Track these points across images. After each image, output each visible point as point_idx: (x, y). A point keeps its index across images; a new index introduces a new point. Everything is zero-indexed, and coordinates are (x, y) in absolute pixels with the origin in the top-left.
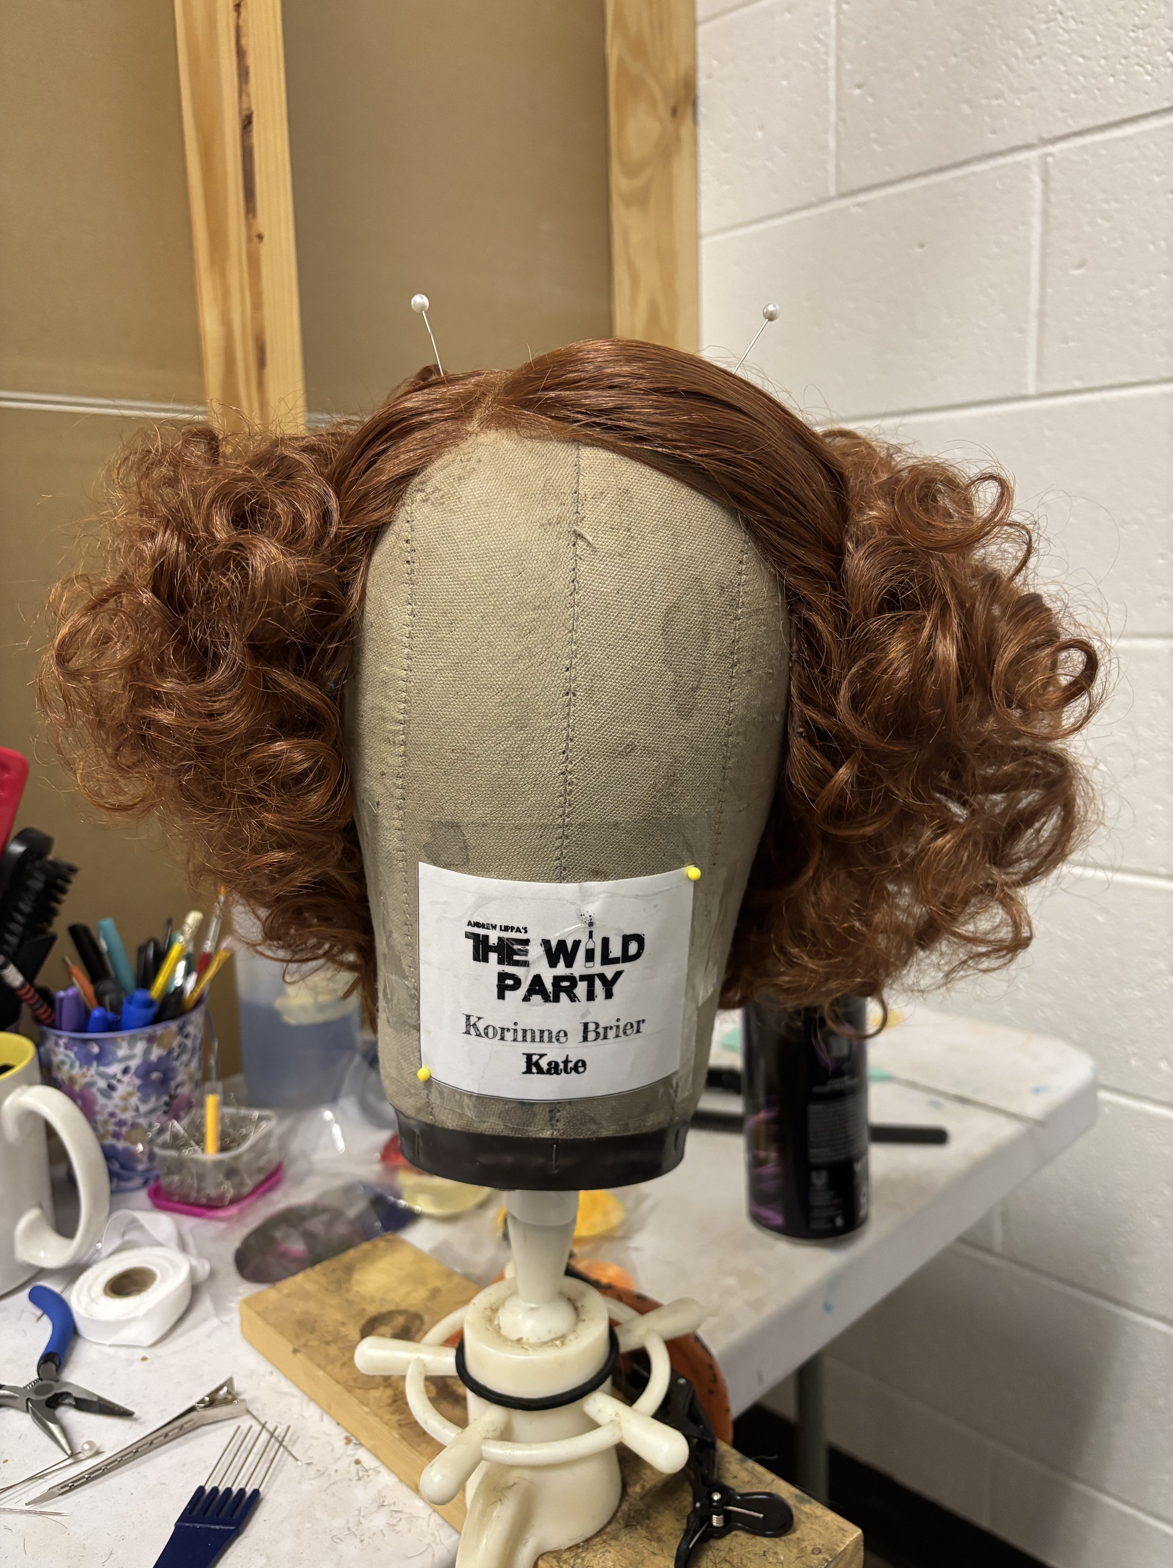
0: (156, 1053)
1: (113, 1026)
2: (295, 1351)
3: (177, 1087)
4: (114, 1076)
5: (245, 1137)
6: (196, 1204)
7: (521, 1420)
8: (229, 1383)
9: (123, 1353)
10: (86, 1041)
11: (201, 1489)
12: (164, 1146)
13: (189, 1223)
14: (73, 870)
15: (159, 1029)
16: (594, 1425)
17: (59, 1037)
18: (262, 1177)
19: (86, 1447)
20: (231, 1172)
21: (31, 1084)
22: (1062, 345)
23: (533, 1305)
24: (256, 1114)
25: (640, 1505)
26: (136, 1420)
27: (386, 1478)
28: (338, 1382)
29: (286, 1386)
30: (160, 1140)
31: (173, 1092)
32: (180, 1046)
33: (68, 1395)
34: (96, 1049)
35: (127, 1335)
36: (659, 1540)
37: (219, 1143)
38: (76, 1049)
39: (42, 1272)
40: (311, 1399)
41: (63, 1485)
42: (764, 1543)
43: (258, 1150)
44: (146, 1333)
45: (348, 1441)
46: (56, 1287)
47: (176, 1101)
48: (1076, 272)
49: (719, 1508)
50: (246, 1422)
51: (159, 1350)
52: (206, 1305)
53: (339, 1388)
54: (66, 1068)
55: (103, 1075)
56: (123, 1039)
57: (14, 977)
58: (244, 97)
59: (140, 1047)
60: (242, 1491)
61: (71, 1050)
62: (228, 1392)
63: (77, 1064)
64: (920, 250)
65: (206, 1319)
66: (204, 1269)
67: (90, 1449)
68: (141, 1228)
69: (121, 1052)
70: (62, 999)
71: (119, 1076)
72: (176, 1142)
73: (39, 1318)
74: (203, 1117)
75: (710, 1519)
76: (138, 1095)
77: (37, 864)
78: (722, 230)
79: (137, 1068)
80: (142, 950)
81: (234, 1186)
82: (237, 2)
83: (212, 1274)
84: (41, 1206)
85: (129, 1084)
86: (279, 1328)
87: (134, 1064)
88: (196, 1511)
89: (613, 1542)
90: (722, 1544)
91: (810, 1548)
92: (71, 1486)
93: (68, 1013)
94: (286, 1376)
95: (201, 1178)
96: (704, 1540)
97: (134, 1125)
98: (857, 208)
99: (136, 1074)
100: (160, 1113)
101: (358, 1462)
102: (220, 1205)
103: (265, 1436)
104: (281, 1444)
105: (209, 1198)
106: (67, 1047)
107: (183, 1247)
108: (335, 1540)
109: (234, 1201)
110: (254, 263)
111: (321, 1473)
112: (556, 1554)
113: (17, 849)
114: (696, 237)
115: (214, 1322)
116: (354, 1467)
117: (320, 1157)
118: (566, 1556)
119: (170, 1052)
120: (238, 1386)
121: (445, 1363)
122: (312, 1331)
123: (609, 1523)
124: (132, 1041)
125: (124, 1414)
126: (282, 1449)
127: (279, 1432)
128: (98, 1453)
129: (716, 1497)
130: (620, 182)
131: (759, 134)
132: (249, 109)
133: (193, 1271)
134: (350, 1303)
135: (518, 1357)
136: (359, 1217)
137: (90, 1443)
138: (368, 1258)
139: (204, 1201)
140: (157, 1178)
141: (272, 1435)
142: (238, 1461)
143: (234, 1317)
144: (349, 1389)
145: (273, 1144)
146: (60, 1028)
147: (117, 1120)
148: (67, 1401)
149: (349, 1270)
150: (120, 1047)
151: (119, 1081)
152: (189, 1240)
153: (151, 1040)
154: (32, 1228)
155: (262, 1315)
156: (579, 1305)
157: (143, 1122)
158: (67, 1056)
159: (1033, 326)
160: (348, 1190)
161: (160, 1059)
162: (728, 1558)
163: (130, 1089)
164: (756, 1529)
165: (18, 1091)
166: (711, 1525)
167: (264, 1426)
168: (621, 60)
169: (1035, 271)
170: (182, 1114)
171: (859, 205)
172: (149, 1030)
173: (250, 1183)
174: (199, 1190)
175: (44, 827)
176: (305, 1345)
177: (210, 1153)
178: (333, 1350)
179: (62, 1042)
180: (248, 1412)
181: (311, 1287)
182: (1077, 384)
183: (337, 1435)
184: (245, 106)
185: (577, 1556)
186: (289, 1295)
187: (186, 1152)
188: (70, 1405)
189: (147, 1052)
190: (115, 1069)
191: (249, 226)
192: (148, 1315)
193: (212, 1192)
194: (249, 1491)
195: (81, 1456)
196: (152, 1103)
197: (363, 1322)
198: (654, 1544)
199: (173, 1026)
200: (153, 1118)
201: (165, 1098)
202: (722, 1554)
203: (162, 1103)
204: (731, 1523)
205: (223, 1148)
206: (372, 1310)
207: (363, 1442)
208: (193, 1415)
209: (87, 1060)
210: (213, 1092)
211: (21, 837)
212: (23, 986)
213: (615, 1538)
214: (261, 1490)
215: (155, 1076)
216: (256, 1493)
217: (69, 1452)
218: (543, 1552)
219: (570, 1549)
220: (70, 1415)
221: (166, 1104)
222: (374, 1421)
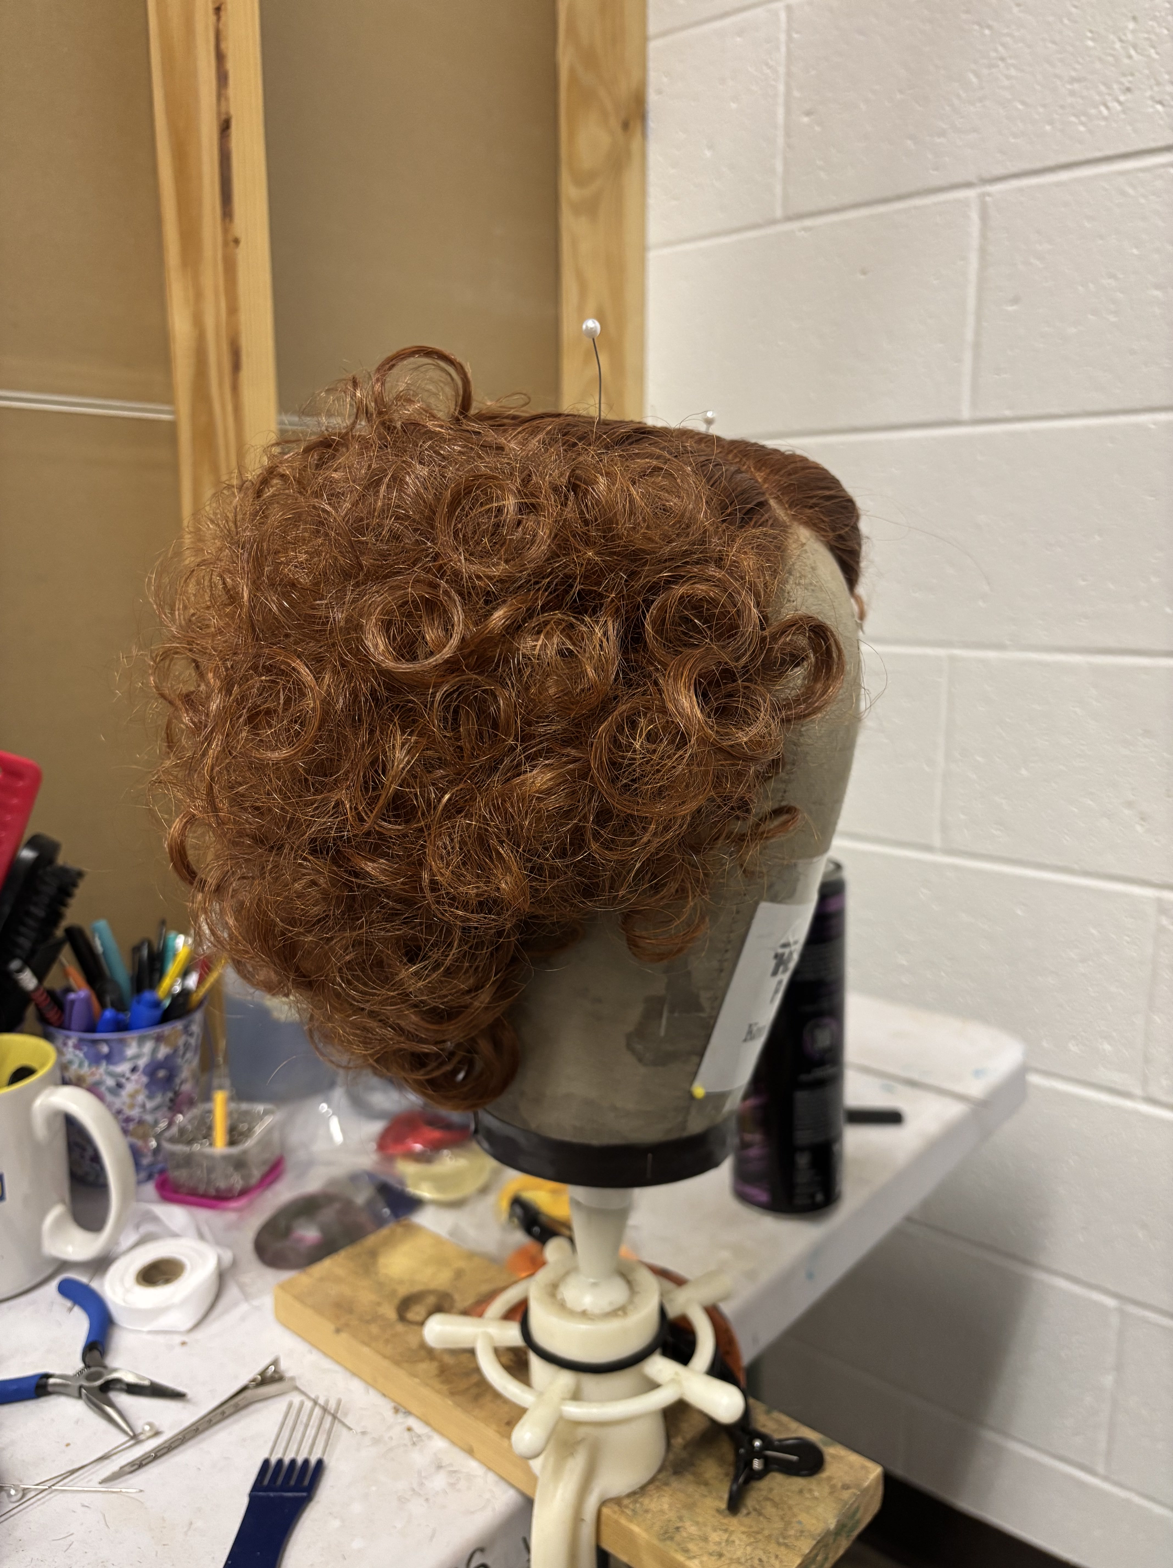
0: (163, 1051)
1: (121, 1027)
2: (338, 1331)
3: (181, 1083)
4: (123, 1076)
5: (250, 1130)
6: (205, 1196)
7: (590, 1382)
8: (275, 1363)
9: (161, 1339)
10: (95, 1042)
11: (266, 1463)
12: (172, 1140)
13: (203, 1214)
14: (80, 874)
15: (166, 1029)
16: (653, 1385)
17: (68, 1037)
18: (265, 1168)
19: (147, 1428)
20: (239, 1164)
21: (56, 1084)
22: (996, 376)
23: (592, 1280)
24: (260, 1108)
25: (684, 1455)
26: (188, 1401)
27: (438, 1443)
28: (385, 1357)
29: (326, 1364)
30: (168, 1134)
31: (177, 1088)
32: (185, 1045)
33: (118, 1381)
34: (105, 1049)
35: (164, 1322)
36: (706, 1484)
37: (228, 1137)
38: (85, 1049)
39: (64, 1265)
40: (354, 1374)
41: (132, 1464)
42: (798, 1482)
43: (265, 1142)
44: (181, 1319)
45: (396, 1410)
46: (83, 1279)
47: (180, 1097)
48: (1010, 308)
49: (759, 1454)
50: (296, 1398)
51: (199, 1335)
52: (232, 1292)
53: (386, 1363)
54: (75, 1067)
55: (111, 1074)
56: (133, 1038)
57: (28, 980)
58: (223, 103)
59: (148, 1047)
60: (306, 1462)
61: (80, 1049)
62: (275, 1371)
63: (86, 1064)
64: (862, 277)
65: (235, 1304)
66: (227, 1256)
67: (150, 1430)
68: (155, 1219)
69: (131, 1051)
70: (73, 1002)
71: (128, 1074)
72: (184, 1137)
73: (70, 1310)
74: (210, 1112)
75: (751, 1463)
76: (146, 1092)
77: (49, 869)
78: (668, 244)
79: (147, 1066)
80: (137, 949)
81: (243, 1178)
82: (217, 5)
83: (234, 1263)
84: (63, 1201)
85: (137, 1081)
86: (318, 1309)
87: (142, 1062)
88: (266, 1482)
89: (666, 1488)
90: (763, 1485)
91: (840, 1485)
92: (139, 1464)
93: (77, 1015)
94: (326, 1354)
95: (210, 1170)
96: (747, 1482)
97: (141, 1122)
98: (803, 232)
99: (145, 1072)
100: (165, 1109)
101: (409, 1429)
102: (230, 1195)
103: (317, 1411)
104: (335, 1417)
105: (218, 1190)
106: (77, 1047)
107: (201, 1236)
108: (402, 1500)
109: (244, 1192)
110: (230, 267)
111: (376, 1441)
112: (617, 1501)
113: (27, 854)
114: (643, 249)
115: (244, 1307)
116: (406, 1435)
117: (319, 1147)
118: (626, 1502)
119: (176, 1051)
120: (284, 1365)
121: (511, 1335)
122: (350, 1311)
123: (660, 1471)
124: (141, 1041)
125: (176, 1395)
126: (336, 1421)
127: (332, 1406)
128: (157, 1434)
129: (757, 1443)
130: (569, 191)
131: (708, 153)
132: (228, 113)
133: (219, 1261)
134: (381, 1285)
135: (583, 1327)
136: (370, 1204)
137: (150, 1424)
138: (389, 1243)
139: (212, 1192)
140: (162, 1172)
141: (325, 1410)
142: (298, 1435)
143: (267, 1302)
144: (397, 1363)
145: (276, 1136)
146: (69, 1028)
147: (125, 1116)
148: (118, 1386)
149: (373, 1254)
150: (129, 1046)
151: (128, 1079)
152: (205, 1230)
153: (159, 1039)
154: (58, 1224)
155: (299, 1298)
156: (630, 1278)
157: (149, 1118)
158: (76, 1056)
159: (968, 356)
160: (354, 1178)
161: (168, 1058)
162: (771, 1496)
163: (138, 1087)
164: (790, 1470)
165: (47, 1092)
166: (751, 1469)
167: (315, 1403)
168: (572, 71)
169: (971, 303)
170: (185, 1109)
171: (805, 229)
172: (157, 1030)
173: (256, 1174)
174: (209, 1182)
175: (53, 834)
176: (347, 1325)
177: (219, 1145)
178: (374, 1329)
179: (71, 1043)
180: (297, 1389)
181: (340, 1272)
182: (1008, 413)
183: (385, 1407)
184: (223, 110)
185: (636, 1502)
186: (322, 1279)
187: (196, 1147)
188: (121, 1390)
189: (154, 1051)
190: (123, 1068)
191: (226, 230)
192: (184, 1302)
193: (222, 1184)
194: (313, 1461)
195: (142, 1437)
196: (158, 1099)
197: (396, 1301)
198: (703, 1487)
199: (179, 1025)
200: (159, 1114)
201: (170, 1095)
202: (764, 1493)
203: (167, 1099)
204: (770, 1465)
205: (232, 1142)
206: (403, 1291)
207: (414, 1411)
208: (248, 1394)
209: (96, 1059)
210: (221, 1087)
211: (34, 843)
212: (37, 989)
213: (666, 1484)
214: (326, 1459)
215: (161, 1074)
216: (320, 1463)
217: (131, 1434)
218: (604, 1499)
219: (629, 1495)
220: (122, 1399)
221: (171, 1100)
222: (425, 1392)
